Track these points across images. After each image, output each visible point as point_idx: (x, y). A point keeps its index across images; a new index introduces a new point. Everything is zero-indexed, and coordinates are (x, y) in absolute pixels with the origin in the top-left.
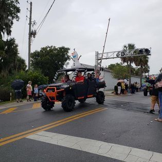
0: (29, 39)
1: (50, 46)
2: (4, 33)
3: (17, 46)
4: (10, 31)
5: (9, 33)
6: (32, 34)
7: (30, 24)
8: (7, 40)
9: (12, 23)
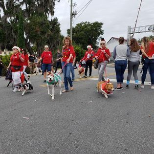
0: (71, 19)
1: (84, 22)
2: (48, 14)
3: (59, 25)
4: (54, 12)
5: (53, 13)
6: (73, 14)
7: (71, 6)
8: (52, 20)
9: (54, 4)
